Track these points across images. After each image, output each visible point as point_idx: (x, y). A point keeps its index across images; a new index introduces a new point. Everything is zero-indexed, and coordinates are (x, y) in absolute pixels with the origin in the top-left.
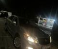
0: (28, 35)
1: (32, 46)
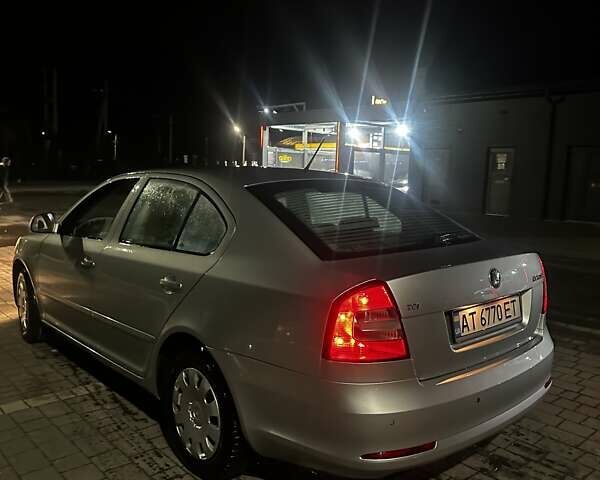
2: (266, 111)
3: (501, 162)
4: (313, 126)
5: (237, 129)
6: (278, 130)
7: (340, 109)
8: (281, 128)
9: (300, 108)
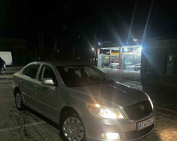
0: (98, 106)
1: (115, 128)
2: (100, 44)
3: (170, 58)
4: (113, 48)
5: (93, 49)
6: (102, 49)
7: (121, 43)
8: (103, 49)
9: (109, 43)
